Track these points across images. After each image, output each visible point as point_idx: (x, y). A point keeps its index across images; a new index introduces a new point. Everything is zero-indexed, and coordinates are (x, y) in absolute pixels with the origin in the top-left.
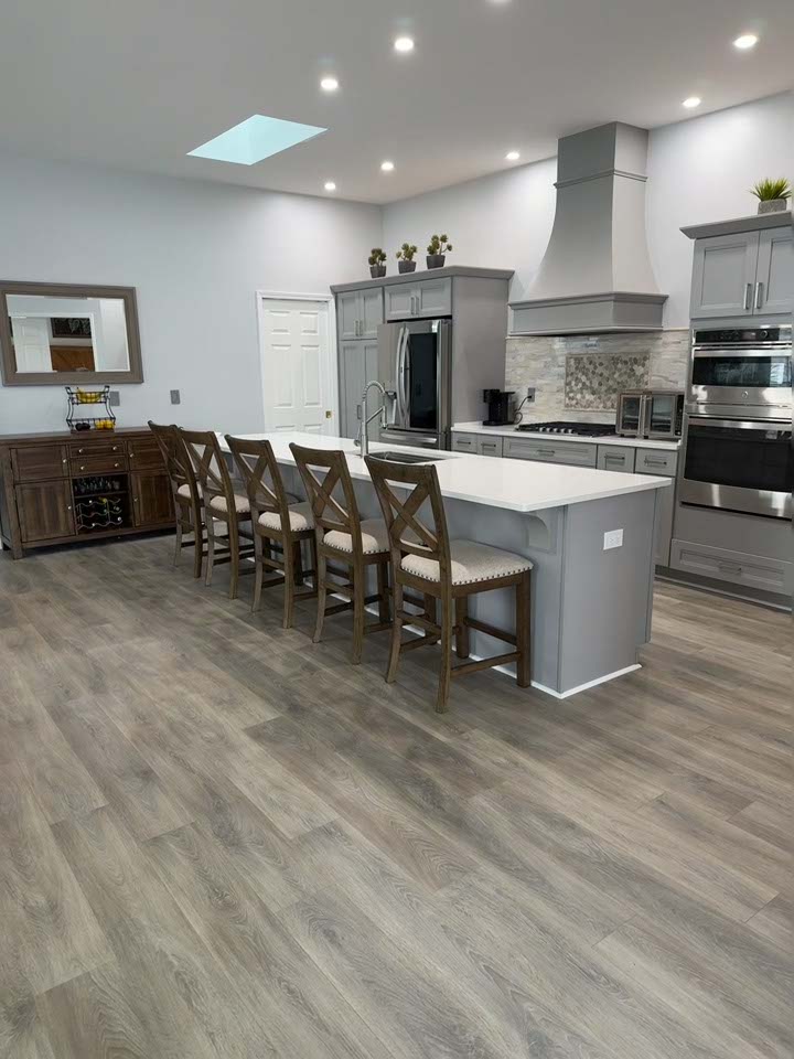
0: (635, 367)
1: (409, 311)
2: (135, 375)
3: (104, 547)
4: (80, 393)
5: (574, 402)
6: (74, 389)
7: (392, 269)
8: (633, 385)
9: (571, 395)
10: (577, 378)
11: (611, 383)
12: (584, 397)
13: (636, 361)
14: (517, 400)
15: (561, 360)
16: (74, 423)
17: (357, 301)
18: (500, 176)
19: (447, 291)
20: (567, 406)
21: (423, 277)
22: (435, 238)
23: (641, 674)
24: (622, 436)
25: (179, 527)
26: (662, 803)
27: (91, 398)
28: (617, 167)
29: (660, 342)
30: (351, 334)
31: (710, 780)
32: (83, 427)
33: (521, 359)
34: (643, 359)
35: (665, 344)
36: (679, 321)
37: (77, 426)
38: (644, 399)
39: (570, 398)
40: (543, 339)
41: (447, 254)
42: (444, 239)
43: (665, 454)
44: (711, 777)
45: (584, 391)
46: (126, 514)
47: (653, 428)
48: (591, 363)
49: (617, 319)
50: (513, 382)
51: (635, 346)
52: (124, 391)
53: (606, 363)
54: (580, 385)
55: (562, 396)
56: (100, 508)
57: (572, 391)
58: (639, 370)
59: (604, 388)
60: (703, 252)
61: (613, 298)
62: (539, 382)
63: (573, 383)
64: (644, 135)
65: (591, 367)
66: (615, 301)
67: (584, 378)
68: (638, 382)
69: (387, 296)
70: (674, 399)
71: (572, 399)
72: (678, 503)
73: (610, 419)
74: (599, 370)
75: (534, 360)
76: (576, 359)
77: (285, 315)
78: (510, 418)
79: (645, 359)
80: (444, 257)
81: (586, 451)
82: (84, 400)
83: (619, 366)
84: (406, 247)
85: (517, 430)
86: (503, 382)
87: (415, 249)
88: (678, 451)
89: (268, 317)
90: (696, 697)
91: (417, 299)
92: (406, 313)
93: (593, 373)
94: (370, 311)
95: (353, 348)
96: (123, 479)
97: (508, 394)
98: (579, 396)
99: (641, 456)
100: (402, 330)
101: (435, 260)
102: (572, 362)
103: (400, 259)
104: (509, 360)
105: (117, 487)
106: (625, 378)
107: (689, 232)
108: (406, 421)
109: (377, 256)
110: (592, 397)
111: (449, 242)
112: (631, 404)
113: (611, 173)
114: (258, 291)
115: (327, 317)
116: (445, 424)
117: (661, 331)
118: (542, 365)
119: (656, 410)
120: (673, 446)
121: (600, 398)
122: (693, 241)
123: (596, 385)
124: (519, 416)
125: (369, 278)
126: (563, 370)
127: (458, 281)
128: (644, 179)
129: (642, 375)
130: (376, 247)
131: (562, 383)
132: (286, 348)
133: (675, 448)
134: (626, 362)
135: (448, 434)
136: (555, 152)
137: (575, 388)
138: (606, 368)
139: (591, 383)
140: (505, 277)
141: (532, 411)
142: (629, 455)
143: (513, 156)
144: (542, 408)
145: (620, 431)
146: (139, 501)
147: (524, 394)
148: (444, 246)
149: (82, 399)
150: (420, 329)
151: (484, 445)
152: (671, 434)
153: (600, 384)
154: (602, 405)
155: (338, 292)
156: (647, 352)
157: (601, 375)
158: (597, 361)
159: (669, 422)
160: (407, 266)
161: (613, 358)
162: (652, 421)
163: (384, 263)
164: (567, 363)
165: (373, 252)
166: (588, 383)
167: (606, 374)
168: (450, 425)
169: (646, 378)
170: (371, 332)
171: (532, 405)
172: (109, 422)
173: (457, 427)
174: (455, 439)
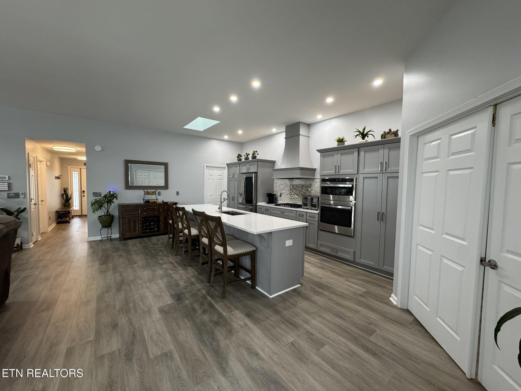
0: (308, 188)
1: (246, 171)
2: (166, 187)
3: (149, 238)
4: (148, 192)
5: (292, 198)
6: (145, 191)
7: (243, 159)
8: (308, 194)
9: (291, 196)
10: (293, 191)
11: (302, 192)
12: (295, 196)
13: (308, 187)
14: (277, 196)
15: (289, 185)
16: (145, 200)
17: (233, 167)
18: (271, 136)
19: (256, 165)
20: (290, 199)
21: (251, 162)
22: (254, 151)
23: (300, 288)
24: (304, 208)
25: (169, 233)
26: (293, 344)
27: (151, 193)
28: (300, 134)
29: (315, 182)
30: (231, 176)
31: (312, 334)
32: (147, 202)
33: (278, 185)
34: (310, 186)
35: (316, 182)
36: (318, 176)
37: (146, 201)
38: (309, 198)
39: (291, 197)
40: (284, 179)
41: (257, 156)
42: (256, 152)
43: (314, 214)
44: (313, 333)
45: (295, 194)
46: (158, 228)
47: (312, 206)
48: (296, 187)
49: (301, 174)
50: (276, 191)
51: (308, 182)
52: (162, 191)
53: (300, 187)
54: (294, 193)
55: (289, 196)
56: (150, 226)
57: (291, 194)
58: (309, 189)
59: (300, 194)
60: (322, 156)
61: (299, 169)
62: (283, 191)
63: (292, 192)
64: (309, 126)
65: (297, 188)
66: (300, 170)
67: (295, 191)
68: (309, 193)
69: (241, 166)
70: (317, 198)
71: (292, 197)
72: (319, 229)
73: (300, 203)
74: (299, 189)
75: (281, 185)
76: (292, 185)
77: (213, 171)
78: (275, 201)
79: (311, 186)
80: (256, 156)
81: (293, 212)
82: (149, 194)
83: (304, 188)
84: (247, 154)
85: (275, 205)
86: (273, 191)
87: (249, 154)
88: (318, 214)
89: (207, 171)
90: (316, 298)
91: (248, 167)
92: (245, 171)
93: (297, 189)
94: (237, 170)
95: (232, 180)
96: (158, 217)
97: (274, 195)
98: (293, 196)
99: (308, 214)
100: (244, 176)
101: (254, 157)
102: (291, 186)
103: (245, 157)
104: (275, 185)
105: (156, 219)
106: (306, 191)
107: (319, 151)
108: (244, 202)
109: (239, 156)
110: (296, 196)
111: (258, 153)
112: (305, 198)
113: (299, 135)
114: (205, 164)
115: (225, 172)
116: (255, 202)
117: (315, 178)
118: (284, 187)
119: (314, 201)
120: (317, 212)
121: (299, 197)
122: (320, 153)
123: (298, 193)
124: (278, 201)
125: (237, 161)
126: (289, 188)
127: (259, 163)
128: (309, 137)
129: (310, 191)
130: (239, 153)
131: (289, 192)
132: (213, 180)
133: (317, 213)
134: (306, 187)
135: (256, 206)
136: (285, 130)
137: (292, 194)
138: (301, 188)
139: (297, 192)
140: (274, 162)
141: (281, 200)
142: (305, 214)
143: (274, 130)
144: (284, 199)
145: (303, 207)
146: (162, 224)
147: (279, 195)
148: (256, 153)
149: (148, 193)
150: (248, 175)
151: (265, 209)
152: (316, 208)
153: (299, 193)
154: (300, 199)
155: (228, 165)
156: (311, 184)
157: (299, 190)
158: (298, 186)
159: (316, 205)
160: (247, 159)
161: (302, 186)
162: (312, 204)
163: (241, 158)
164: (290, 186)
165: (238, 155)
166: (296, 192)
167: (301, 190)
168: (257, 203)
169: (311, 192)
170: (236, 176)
171: (281, 198)
172: (156, 200)
173: (259, 204)
174: (258, 207)
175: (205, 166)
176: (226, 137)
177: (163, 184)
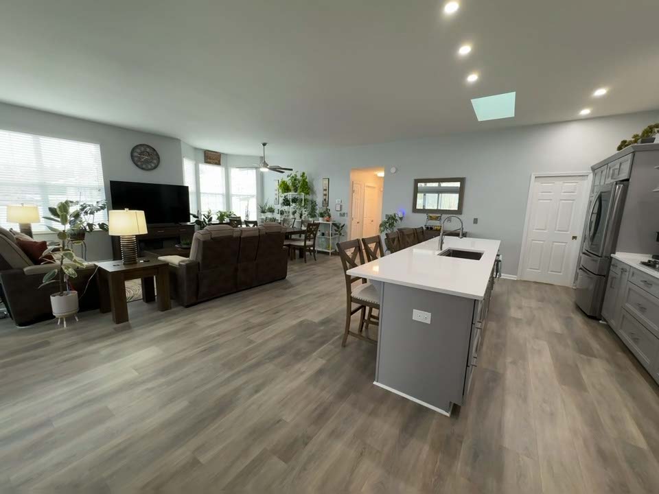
2: (459, 212)
4: (430, 216)
16: (426, 227)
17: (599, 174)
19: (630, 161)
21: (623, 155)
22: (650, 126)
27: (434, 218)
32: (430, 228)
42: (657, 126)
69: (608, 169)
77: (551, 184)
80: (654, 138)
82: (431, 219)
84: (635, 136)
89: (537, 185)
91: (617, 169)
94: (602, 178)
109: (623, 145)
114: (533, 174)
115: (586, 183)
116: (607, 250)
130: (624, 139)
132: (548, 201)
135: (610, 259)
148: (655, 131)
150: (607, 188)
151: (622, 269)
155: (593, 169)
165: (622, 142)
172: (439, 227)
174: (612, 263)
175: (533, 177)
176: (585, 112)
177: (455, 208)
